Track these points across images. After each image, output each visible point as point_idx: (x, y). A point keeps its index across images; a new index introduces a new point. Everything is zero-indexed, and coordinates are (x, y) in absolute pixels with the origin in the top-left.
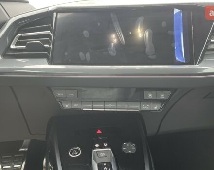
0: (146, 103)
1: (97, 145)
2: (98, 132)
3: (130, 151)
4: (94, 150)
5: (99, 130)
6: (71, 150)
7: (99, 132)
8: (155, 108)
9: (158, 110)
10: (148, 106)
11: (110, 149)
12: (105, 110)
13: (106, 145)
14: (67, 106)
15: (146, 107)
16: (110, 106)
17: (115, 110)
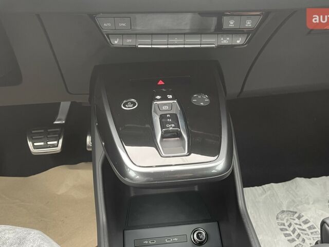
0: (225, 35)
1: (158, 97)
2: (159, 83)
3: (202, 104)
4: (155, 103)
5: (161, 81)
6: (125, 102)
7: (161, 83)
8: (238, 42)
9: (243, 45)
10: (228, 39)
11: (175, 101)
12: (169, 46)
13: (170, 97)
14: (116, 42)
15: (225, 41)
16: (176, 40)
17: (182, 46)
